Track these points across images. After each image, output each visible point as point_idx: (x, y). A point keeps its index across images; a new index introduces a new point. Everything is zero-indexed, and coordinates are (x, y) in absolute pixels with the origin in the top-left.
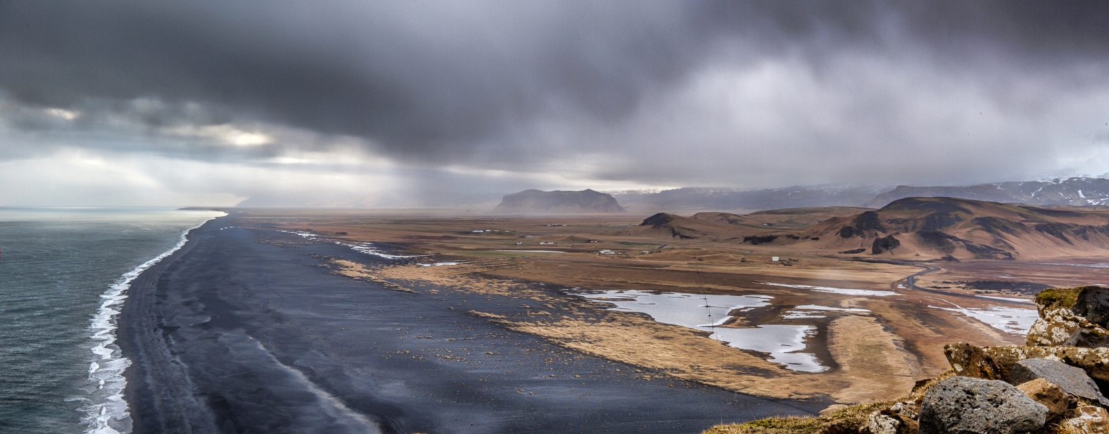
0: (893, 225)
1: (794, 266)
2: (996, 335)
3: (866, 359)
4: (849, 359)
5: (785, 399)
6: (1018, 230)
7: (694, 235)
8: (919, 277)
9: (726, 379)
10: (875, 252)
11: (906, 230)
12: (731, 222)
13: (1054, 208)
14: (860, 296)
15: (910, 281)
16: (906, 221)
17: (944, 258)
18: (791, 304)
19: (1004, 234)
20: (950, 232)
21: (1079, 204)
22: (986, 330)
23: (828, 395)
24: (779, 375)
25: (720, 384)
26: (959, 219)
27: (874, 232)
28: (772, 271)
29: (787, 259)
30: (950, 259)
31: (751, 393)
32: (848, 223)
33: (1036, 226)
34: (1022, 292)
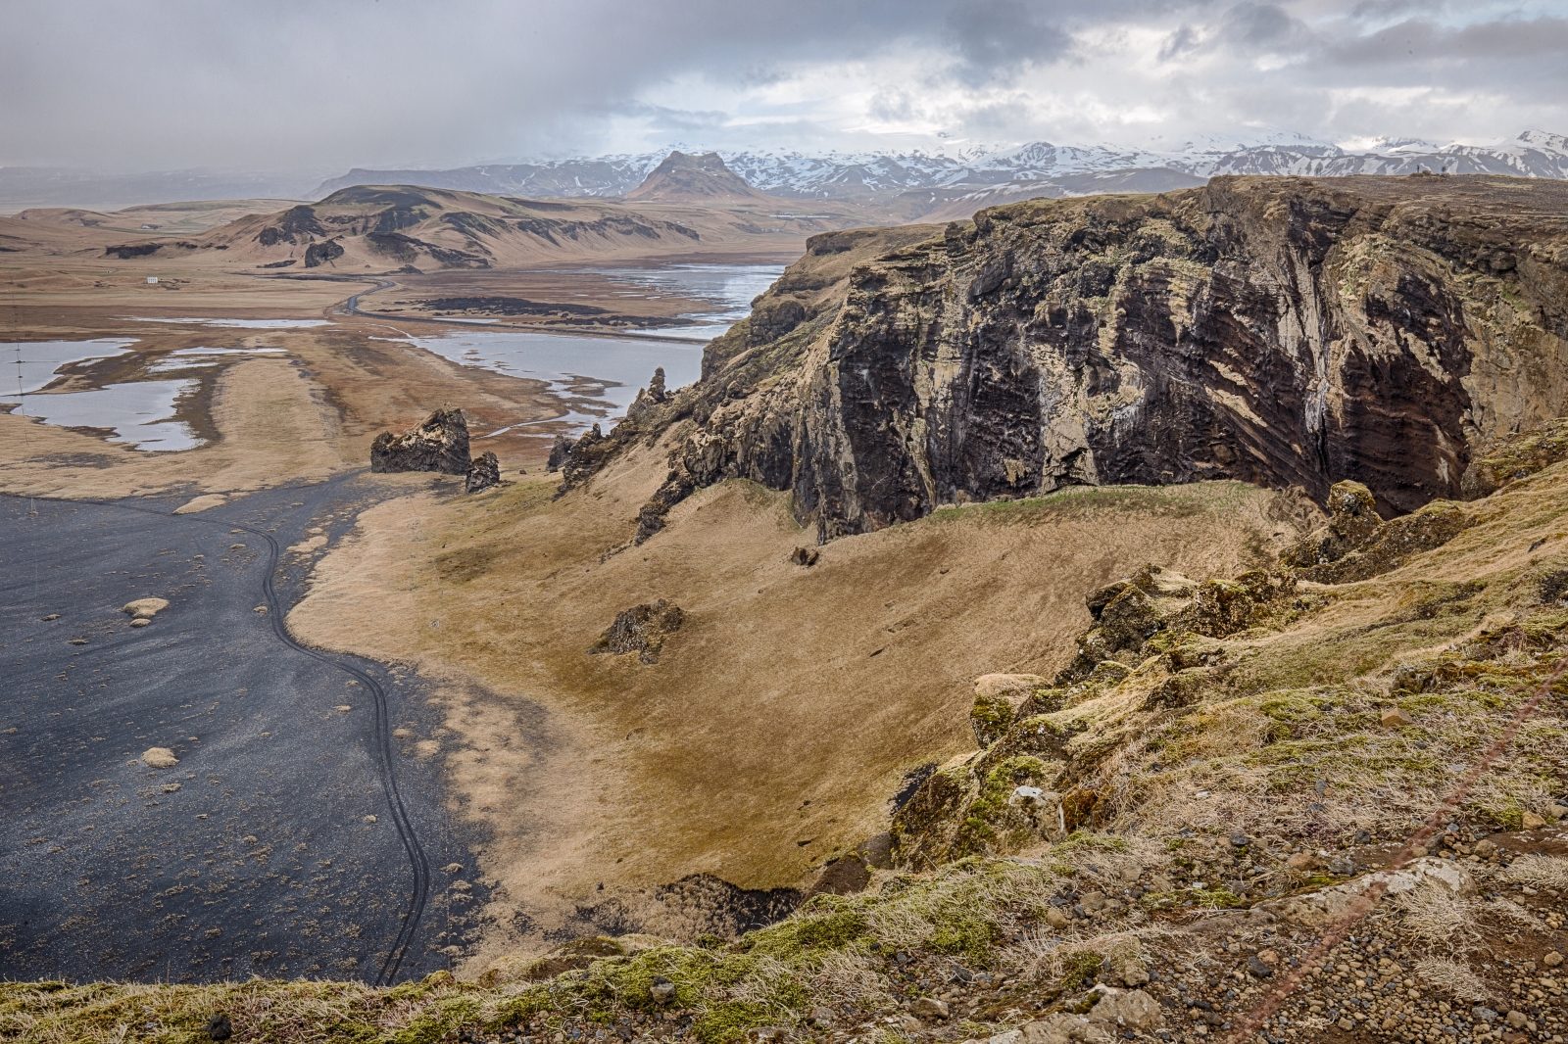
0: (336, 226)
1: (182, 290)
2: (448, 370)
3: (264, 422)
4: (239, 424)
5: (123, 498)
6: (498, 229)
7: (17, 246)
8: (364, 297)
9: (25, 479)
10: (308, 265)
11: (354, 232)
12: (87, 223)
13: (545, 200)
14: (275, 330)
15: (350, 306)
16: (354, 219)
17: (402, 270)
18: (166, 348)
19: (480, 234)
20: (412, 233)
21: (574, 194)
22: (438, 365)
23: (195, 483)
24: (122, 461)
25: (12, 489)
26: (424, 216)
27: (309, 237)
28: (146, 298)
29: (170, 279)
30: (410, 270)
31: (65, 496)
32: (270, 224)
33: (519, 223)
34: (491, 310)
